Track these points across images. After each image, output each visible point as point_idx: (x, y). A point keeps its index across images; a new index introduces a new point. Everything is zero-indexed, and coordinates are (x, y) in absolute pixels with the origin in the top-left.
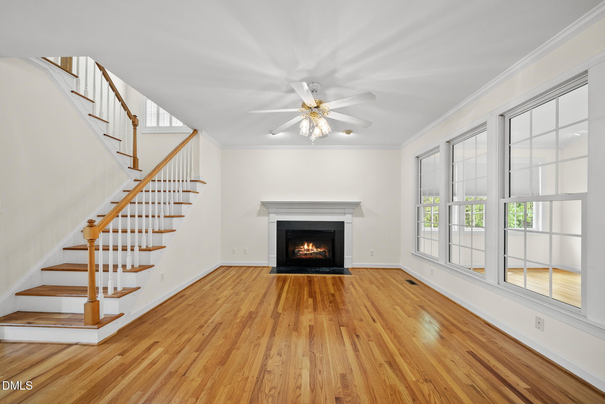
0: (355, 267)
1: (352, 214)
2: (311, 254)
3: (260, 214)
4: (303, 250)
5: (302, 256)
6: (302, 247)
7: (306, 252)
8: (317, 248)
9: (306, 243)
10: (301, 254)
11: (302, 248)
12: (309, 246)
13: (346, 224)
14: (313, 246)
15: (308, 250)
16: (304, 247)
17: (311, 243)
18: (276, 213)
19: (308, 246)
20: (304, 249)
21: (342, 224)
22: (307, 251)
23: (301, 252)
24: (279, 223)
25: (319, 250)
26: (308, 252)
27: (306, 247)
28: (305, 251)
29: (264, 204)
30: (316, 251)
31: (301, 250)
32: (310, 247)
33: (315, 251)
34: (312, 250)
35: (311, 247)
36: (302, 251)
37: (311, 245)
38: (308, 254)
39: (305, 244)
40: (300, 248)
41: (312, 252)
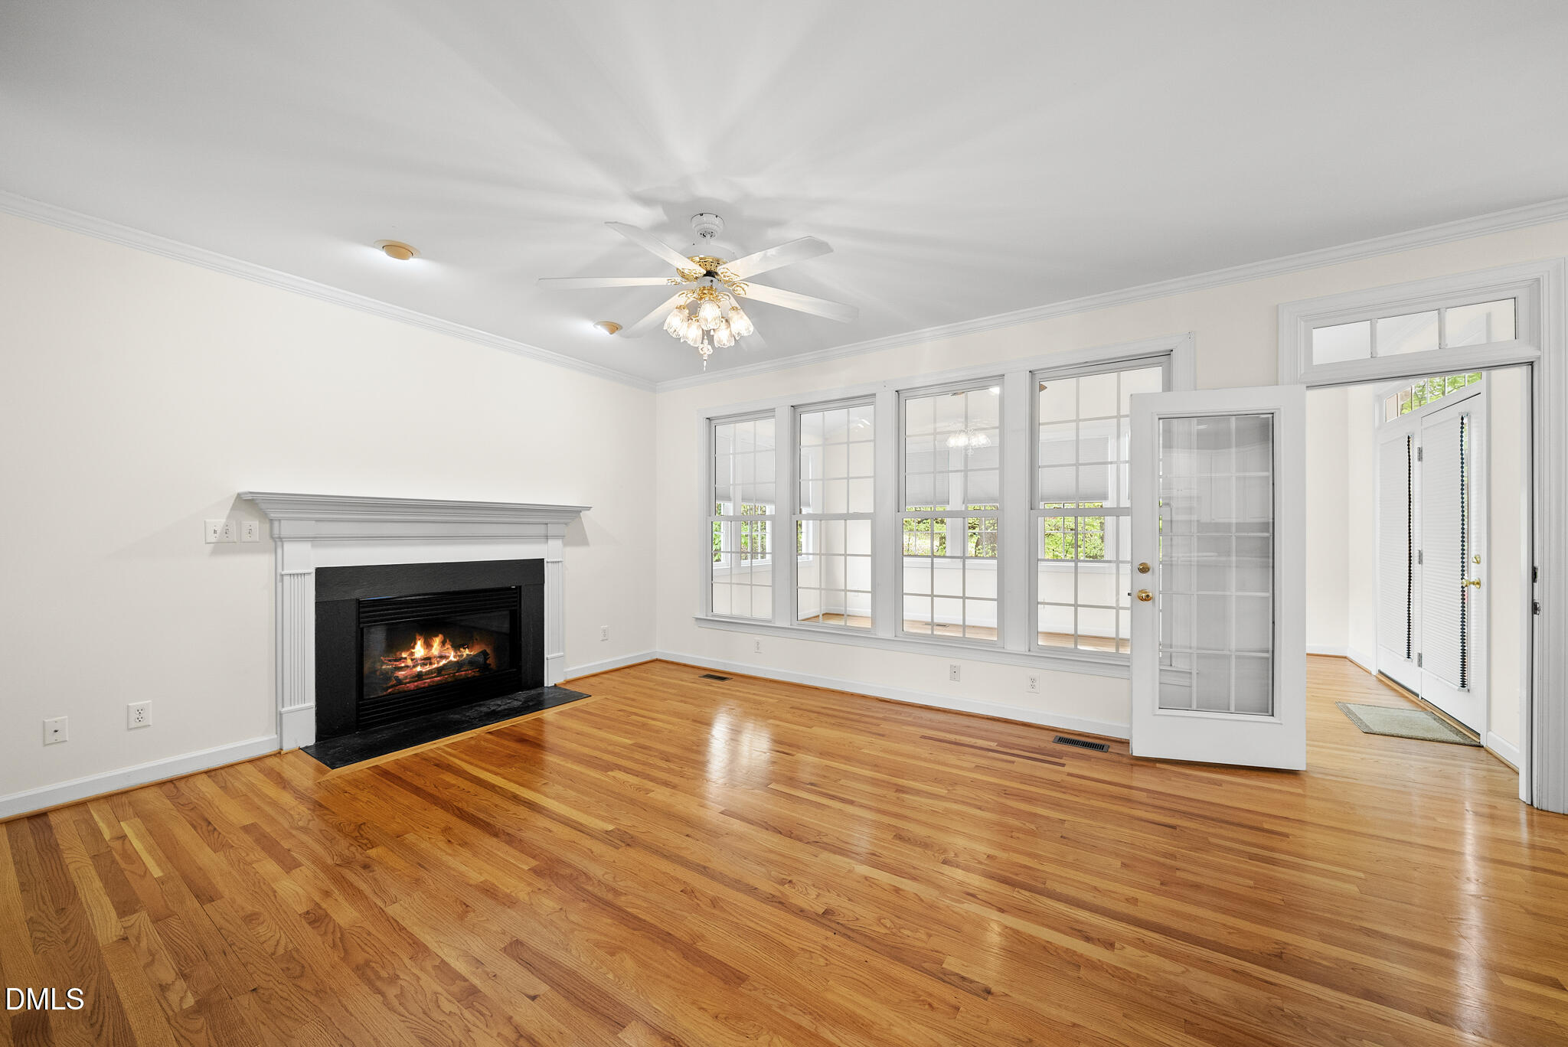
1: (563, 537)
2: (439, 670)
3: (225, 545)
4: (409, 662)
5: (406, 684)
6: (405, 655)
7: (419, 669)
8: (456, 647)
9: (418, 637)
10: (399, 682)
11: (405, 658)
12: (432, 646)
13: (550, 564)
14: (443, 643)
15: (427, 660)
16: (412, 654)
17: (437, 636)
18: (315, 540)
19: (428, 645)
20: (412, 660)
21: (536, 566)
22: (423, 665)
23: (401, 674)
24: (325, 577)
25: (466, 652)
26: (428, 668)
27: (419, 650)
28: (414, 666)
30: (454, 657)
31: (403, 665)
32: (433, 649)
33: (452, 658)
34: (442, 657)
35: (438, 648)
36: (407, 667)
37: (437, 642)
38: (430, 672)
39: (415, 644)
40: (401, 659)
41: (444, 662)
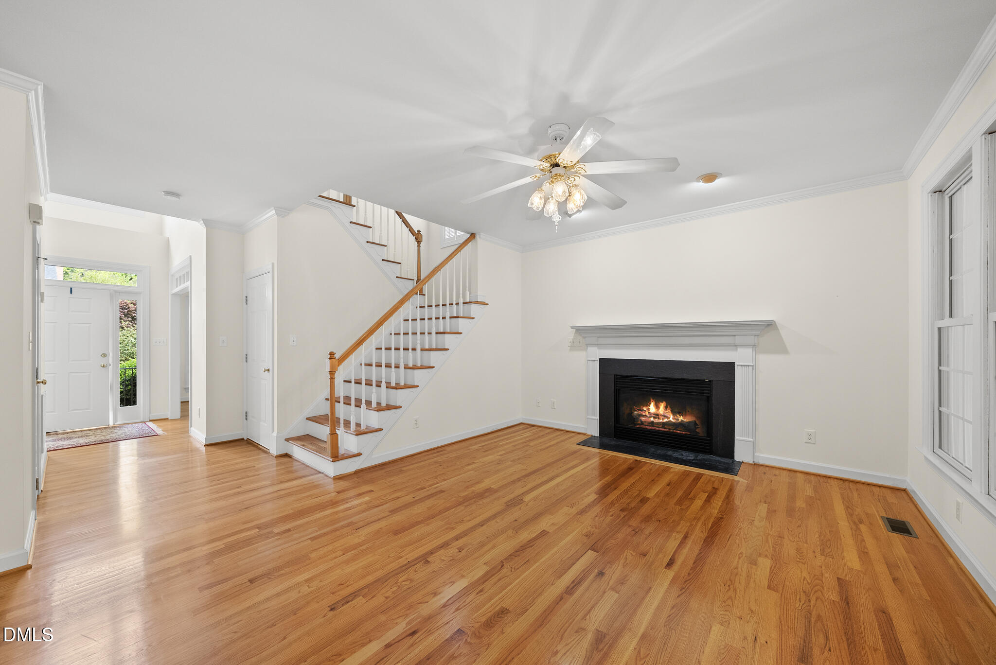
0: (761, 462)
1: (754, 346)
2: (664, 424)
3: (573, 347)
4: (647, 414)
5: (646, 425)
6: (645, 409)
7: (652, 419)
8: (675, 413)
9: (652, 400)
10: (642, 423)
11: (645, 411)
12: (659, 408)
13: (739, 367)
14: (666, 408)
15: (657, 416)
16: (649, 409)
17: (663, 402)
18: (598, 346)
19: (657, 407)
20: (649, 413)
21: (729, 368)
22: (655, 418)
23: (643, 419)
24: (604, 363)
25: (681, 418)
26: (656, 421)
27: (652, 408)
28: (650, 417)
29: (580, 330)
30: (673, 419)
31: (644, 414)
32: (660, 409)
33: (671, 419)
34: (665, 417)
35: (663, 410)
36: (646, 416)
37: (662, 406)
38: (659, 423)
39: (650, 404)
40: (642, 410)
41: (666, 420)
